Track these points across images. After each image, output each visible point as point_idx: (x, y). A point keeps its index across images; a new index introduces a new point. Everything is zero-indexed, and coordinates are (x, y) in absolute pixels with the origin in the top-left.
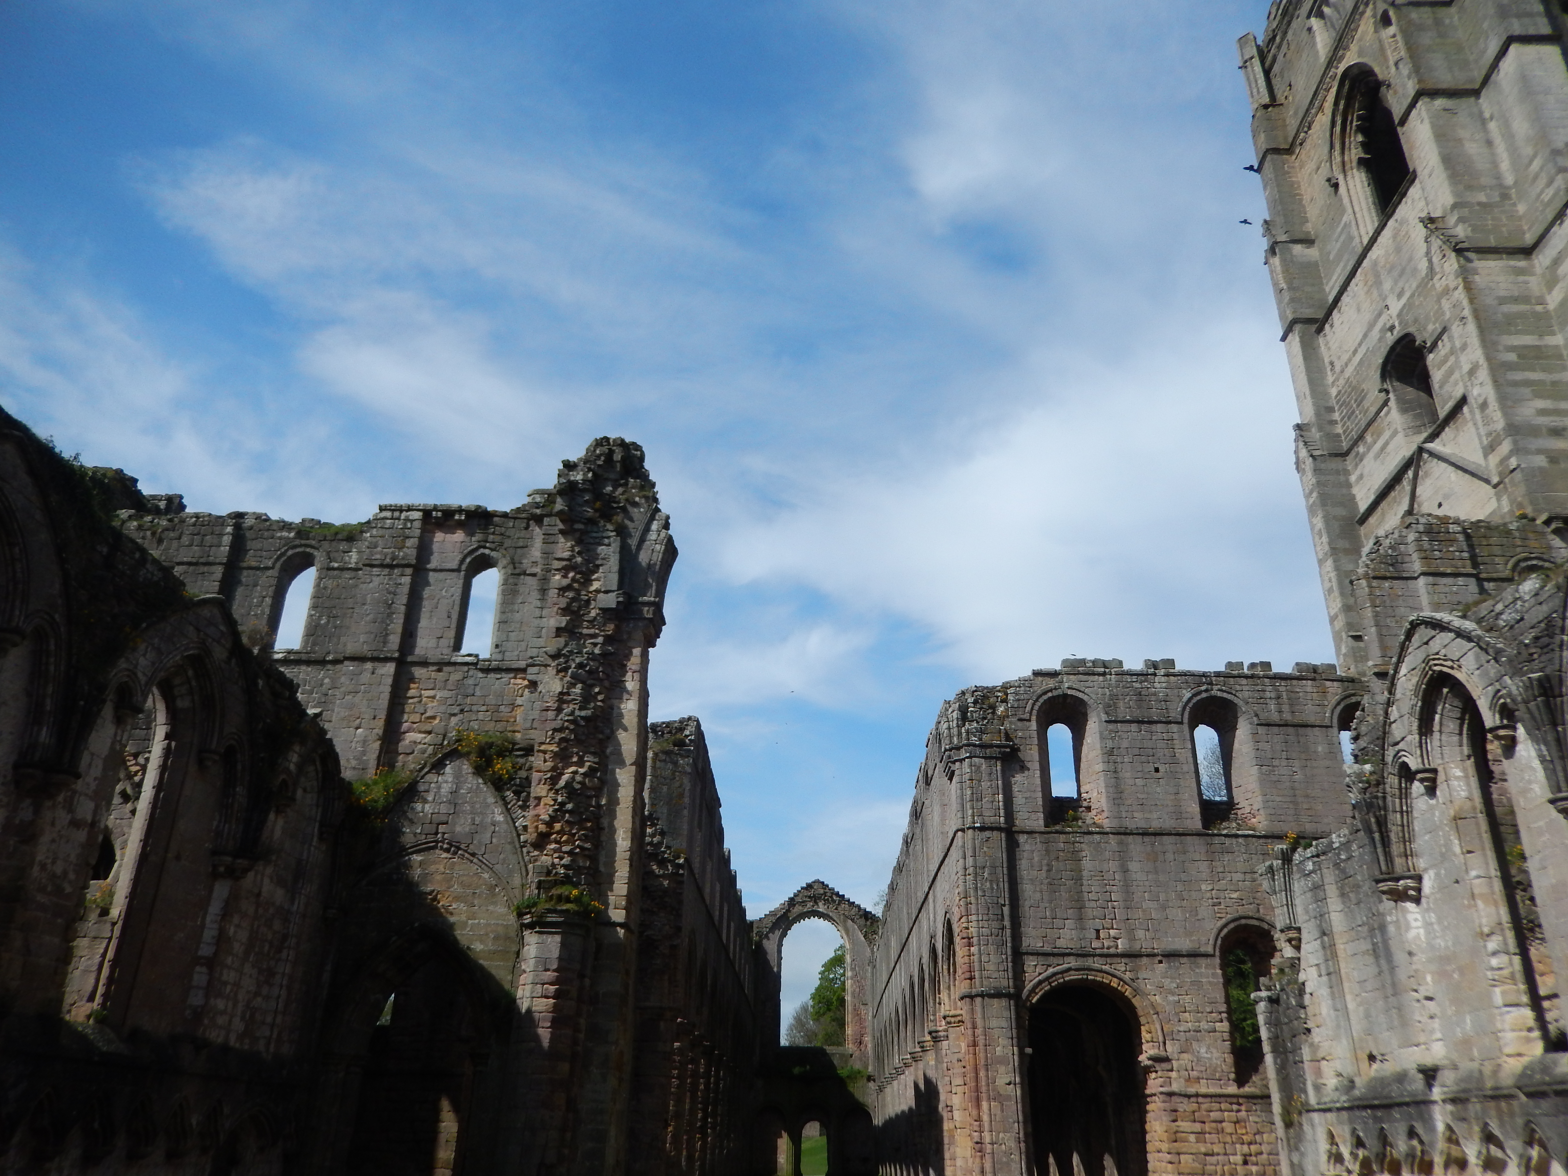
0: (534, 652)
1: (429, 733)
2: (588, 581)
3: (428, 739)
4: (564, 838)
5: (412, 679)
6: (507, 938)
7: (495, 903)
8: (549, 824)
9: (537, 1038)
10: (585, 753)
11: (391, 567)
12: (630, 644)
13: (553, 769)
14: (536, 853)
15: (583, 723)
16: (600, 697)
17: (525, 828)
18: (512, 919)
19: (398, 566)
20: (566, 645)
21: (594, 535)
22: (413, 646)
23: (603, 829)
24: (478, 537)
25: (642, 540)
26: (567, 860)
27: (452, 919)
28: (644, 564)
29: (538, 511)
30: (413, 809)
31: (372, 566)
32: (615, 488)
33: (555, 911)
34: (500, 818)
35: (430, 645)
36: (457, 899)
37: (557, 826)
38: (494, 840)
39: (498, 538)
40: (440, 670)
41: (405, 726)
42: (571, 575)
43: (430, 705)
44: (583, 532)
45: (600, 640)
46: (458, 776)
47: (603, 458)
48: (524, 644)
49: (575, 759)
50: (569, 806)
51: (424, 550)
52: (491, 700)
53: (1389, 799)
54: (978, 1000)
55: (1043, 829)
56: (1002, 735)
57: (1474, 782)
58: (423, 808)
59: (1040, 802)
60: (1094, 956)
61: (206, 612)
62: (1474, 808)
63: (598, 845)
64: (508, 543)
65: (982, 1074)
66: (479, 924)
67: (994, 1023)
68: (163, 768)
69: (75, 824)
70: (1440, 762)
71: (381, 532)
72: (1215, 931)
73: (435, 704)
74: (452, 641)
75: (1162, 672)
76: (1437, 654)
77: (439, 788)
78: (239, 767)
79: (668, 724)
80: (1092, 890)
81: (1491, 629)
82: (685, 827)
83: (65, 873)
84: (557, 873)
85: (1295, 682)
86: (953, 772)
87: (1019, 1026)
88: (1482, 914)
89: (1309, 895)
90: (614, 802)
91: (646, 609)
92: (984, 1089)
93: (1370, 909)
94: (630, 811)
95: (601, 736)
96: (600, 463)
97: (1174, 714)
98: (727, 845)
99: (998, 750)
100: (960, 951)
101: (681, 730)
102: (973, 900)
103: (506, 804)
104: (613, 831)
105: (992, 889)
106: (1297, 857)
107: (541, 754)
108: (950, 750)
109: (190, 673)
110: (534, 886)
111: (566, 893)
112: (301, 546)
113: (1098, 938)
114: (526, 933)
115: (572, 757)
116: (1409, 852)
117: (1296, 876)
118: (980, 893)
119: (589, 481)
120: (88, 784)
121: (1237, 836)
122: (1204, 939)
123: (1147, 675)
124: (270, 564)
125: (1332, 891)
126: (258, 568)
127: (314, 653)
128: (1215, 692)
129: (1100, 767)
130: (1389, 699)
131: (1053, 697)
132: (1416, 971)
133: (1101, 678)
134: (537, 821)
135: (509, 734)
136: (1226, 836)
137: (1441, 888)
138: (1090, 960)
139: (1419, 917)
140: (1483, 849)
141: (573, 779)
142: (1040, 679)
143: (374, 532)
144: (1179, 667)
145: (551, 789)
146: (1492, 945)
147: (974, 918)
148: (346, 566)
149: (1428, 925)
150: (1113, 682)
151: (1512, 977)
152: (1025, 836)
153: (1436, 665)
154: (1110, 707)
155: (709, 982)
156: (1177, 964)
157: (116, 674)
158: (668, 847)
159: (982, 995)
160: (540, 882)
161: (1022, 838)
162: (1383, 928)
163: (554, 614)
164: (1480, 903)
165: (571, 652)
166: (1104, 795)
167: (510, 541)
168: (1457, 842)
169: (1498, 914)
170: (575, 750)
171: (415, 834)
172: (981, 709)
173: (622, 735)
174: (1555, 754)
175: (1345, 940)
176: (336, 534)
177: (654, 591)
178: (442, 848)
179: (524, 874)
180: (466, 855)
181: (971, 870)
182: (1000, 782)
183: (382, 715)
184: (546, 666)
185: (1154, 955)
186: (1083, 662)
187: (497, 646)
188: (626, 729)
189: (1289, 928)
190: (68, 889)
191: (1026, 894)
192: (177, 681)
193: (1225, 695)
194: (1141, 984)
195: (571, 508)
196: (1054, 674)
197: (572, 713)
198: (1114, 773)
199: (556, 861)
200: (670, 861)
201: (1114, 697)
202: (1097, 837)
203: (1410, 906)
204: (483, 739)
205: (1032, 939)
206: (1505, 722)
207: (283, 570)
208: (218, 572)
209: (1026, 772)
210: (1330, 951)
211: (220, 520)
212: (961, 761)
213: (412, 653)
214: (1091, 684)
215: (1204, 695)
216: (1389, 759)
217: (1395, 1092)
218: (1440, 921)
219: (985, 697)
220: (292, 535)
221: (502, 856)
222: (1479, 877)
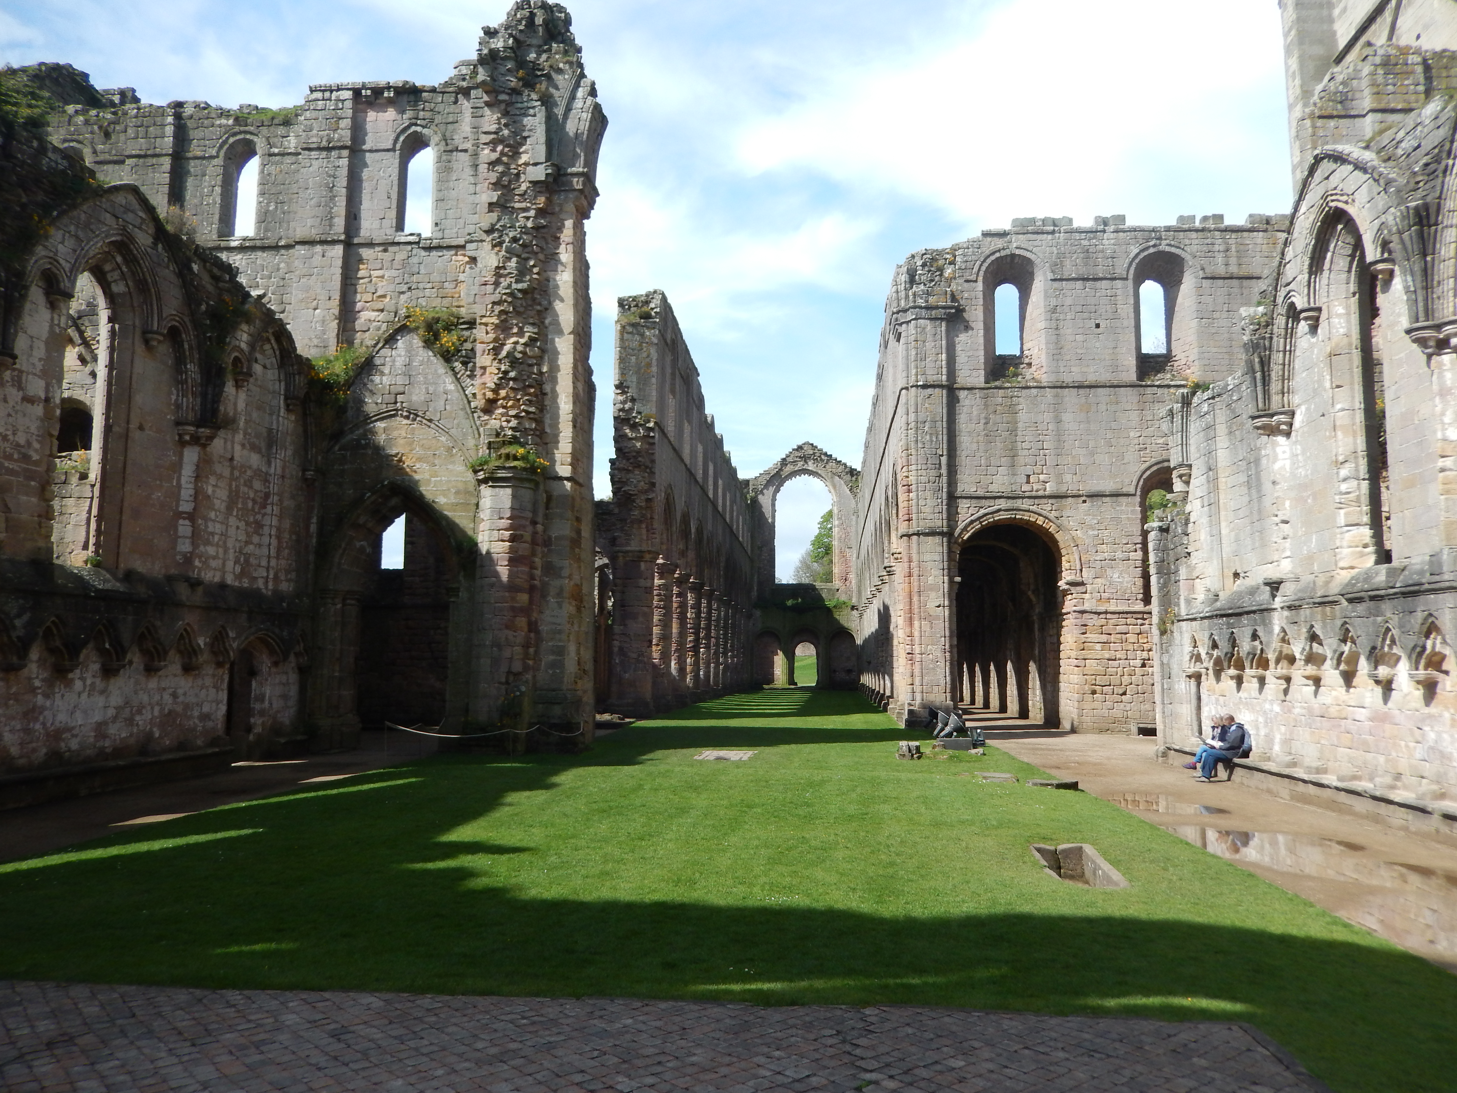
0: (471, 229)
1: (382, 311)
2: (516, 154)
3: (382, 316)
4: (510, 403)
5: (361, 261)
6: (467, 492)
7: (453, 463)
8: (495, 391)
9: (497, 575)
10: (524, 324)
11: (328, 149)
12: (562, 216)
13: (496, 340)
14: (486, 417)
15: (520, 295)
16: (536, 270)
17: (474, 395)
18: (470, 476)
19: (334, 148)
20: (499, 220)
21: (519, 105)
22: (358, 229)
23: (545, 394)
24: (409, 114)
25: (568, 109)
26: (514, 423)
27: (417, 477)
28: (571, 134)
29: (464, 84)
30: (372, 381)
31: (310, 149)
32: (539, 55)
33: (504, 468)
34: (451, 387)
35: (374, 226)
36: (420, 459)
37: (503, 393)
38: (448, 407)
39: (428, 115)
40: (385, 251)
41: (359, 306)
42: (500, 148)
43: (380, 284)
44: (509, 104)
45: (532, 213)
46: (409, 350)
47: (524, 23)
48: (462, 221)
49: (515, 330)
50: (512, 374)
51: (358, 130)
52: (436, 277)
53: (1275, 339)
54: (915, 538)
55: (983, 385)
56: (948, 296)
57: (1355, 319)
58: (381, 380)
59: (982, 360)
60: (1023, 498)
61: (120, 199)
62: (1350, 344)
63: (542, 409)
64: (438, 119)
65: (915, 599)
66: (441, 481)
67: (927, 557)
68: (112, 349)
69: (29, 400)
70: (1325, 300)
71: (315, 114)
72: (1139, 474)
73: (385, 283)
74: (394, 221)
75: (1112, 228)
76: (1335, 188)
77: (394, 361)
78: (186, 346)
79: (634, 299)
80: (1026, 438)
81: (1389, 159)
82: (654, 393)
83: (29, 444)
84: (505, 435)
85: (1245, 234)
86: (900, 334)
87: (950, 559)
88: (1340, 443)
89: (1202, 434)
90: (554, 368)
91: (575, 180)
92: (916, 611)
93: (1249, 445)
94: (571, 376)
95: (539, 308)
96: (521, 27)
97: (1120, 269)
98: (708, 411)
99: (943, 311)
100: (902, 497)
101: (647, 303)
102: (913, 452)
103: (455, 374)
104: (555, 396)
105: (932, 441)
106: (1195, 400)
107: (483, 327)
108: (898, 312)
109: (119, 259)
110: (485, 448)
111: (514, 452)
112: (240, 133)
113: (1028, 482)
114: (483, 487)
115: (512, 328)
116: (1286, 390)
117: (1193, 418)
118: (920, 445)
119: (511, 48)
120: (33, 364)
121: (1169, 386)
122: (1127, 481)
123: (1097, 232)
124: (214, 153)
125: (1221, 430)
126: (203, 158)
127: (267, 239)
128: (1164, 247)
129: (1042, 325)
130: (1287, 239)
131: (1001, 257)
132: (1277, 498)
133: (1050, 237)
134: (485, 388)
135: (454, 309)
136: (1159, 386)
137: (1309, 422)
138: (1020, 501)
139: (1287, 449)
140: (1352, 384)
141: (515, 348)
142: (989, 239)
143: (308, 114)
144: (1130, 223)
145: (495, 359)
146: (1344, 472)
147: (913, 467)
148: (287, 151)
149: (1294, 456)
150: (1061, 240)
151: (1358, 500)
152: (966, 392)
153: (1333, 201)
154: (1056, 265)
155: (693, 530)
156: (1100, 503)
157: (36, 261)
158: (639, 413)
159: (918, 534)
160: (490, 443)
161: (962, 394)
162: (1257, 461)
163: (485, 189)
164: (1340, 434)
165: (504, 226)
166: (1044, 351)
167: (440, 117)
168: (1328, 377)
169: (1355, 443)
170: (515, 322)
171: (377, 403)
172: (929, 271)
173: (558, 306)
174: (1419, 285)
175: (1227, 474)
176: (273, 118)
177: (582, 162)
178: (402, 415)
179: (477, 436)
180: (424, 421)
181: (912, 425)
182: (944, 342)
183: (337, 296)
184: (482, 241)
185: (1079, 496)
186: (1033, 221)
187: (436, 224)
188: (562, 300)
189: (1181, 465)
190: (35, 457)
191: (964, 446)
192: (107, 267)
193: (1173, 250)
194: (1064, 521)
195: (493, 79)
196: (1003, 234)
197: (509, 286)
198: (1055, 330)
199: (504, 424)
200: (641, 425)
201: (1061, 256)
202: (1034, 391)
203: (1281, 439)
204: (431, 315)
205: (966, 485)
206: (1386, 255)
207: (228, 158)
208: (166, 163)
209: (970, 332)
210: (1213, 484)
211: (160, 111)
212: (908, 322)
213: (357, 235)
214: (1040, 243)
215: (1152, 250)
216: (1280, 300)
217: (1248, 604)
218: (1303, 453)
219: (933, 260)
220: (231, 122)
221: (455, 422)
222: (1343, 410)
